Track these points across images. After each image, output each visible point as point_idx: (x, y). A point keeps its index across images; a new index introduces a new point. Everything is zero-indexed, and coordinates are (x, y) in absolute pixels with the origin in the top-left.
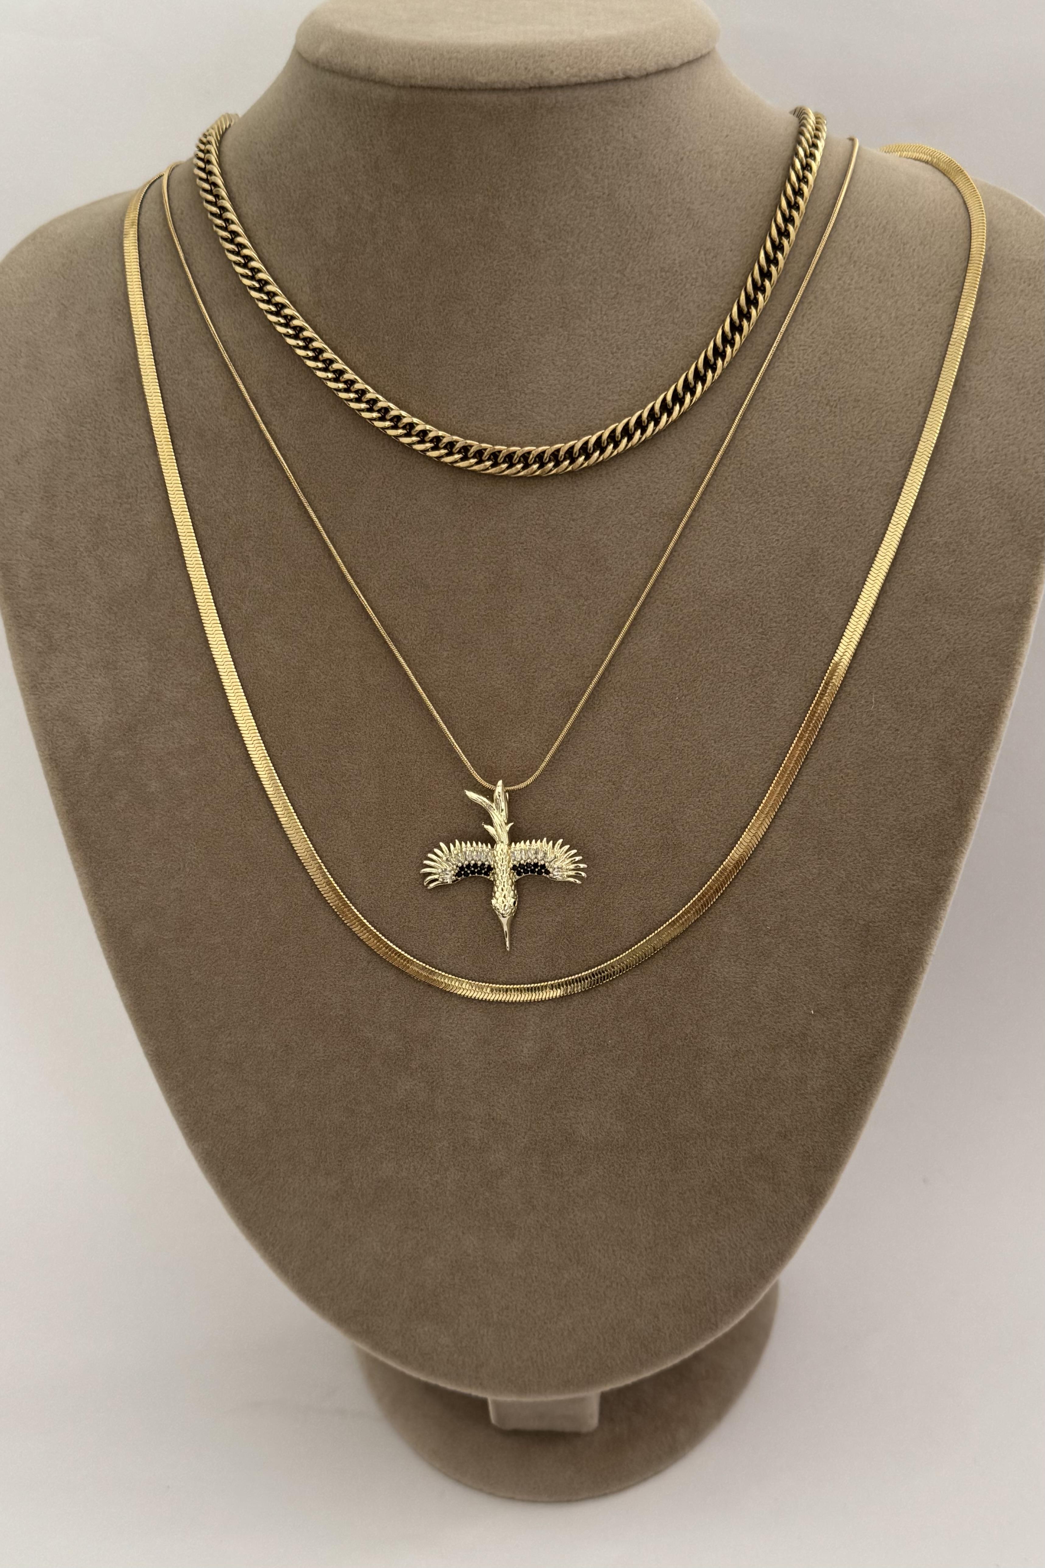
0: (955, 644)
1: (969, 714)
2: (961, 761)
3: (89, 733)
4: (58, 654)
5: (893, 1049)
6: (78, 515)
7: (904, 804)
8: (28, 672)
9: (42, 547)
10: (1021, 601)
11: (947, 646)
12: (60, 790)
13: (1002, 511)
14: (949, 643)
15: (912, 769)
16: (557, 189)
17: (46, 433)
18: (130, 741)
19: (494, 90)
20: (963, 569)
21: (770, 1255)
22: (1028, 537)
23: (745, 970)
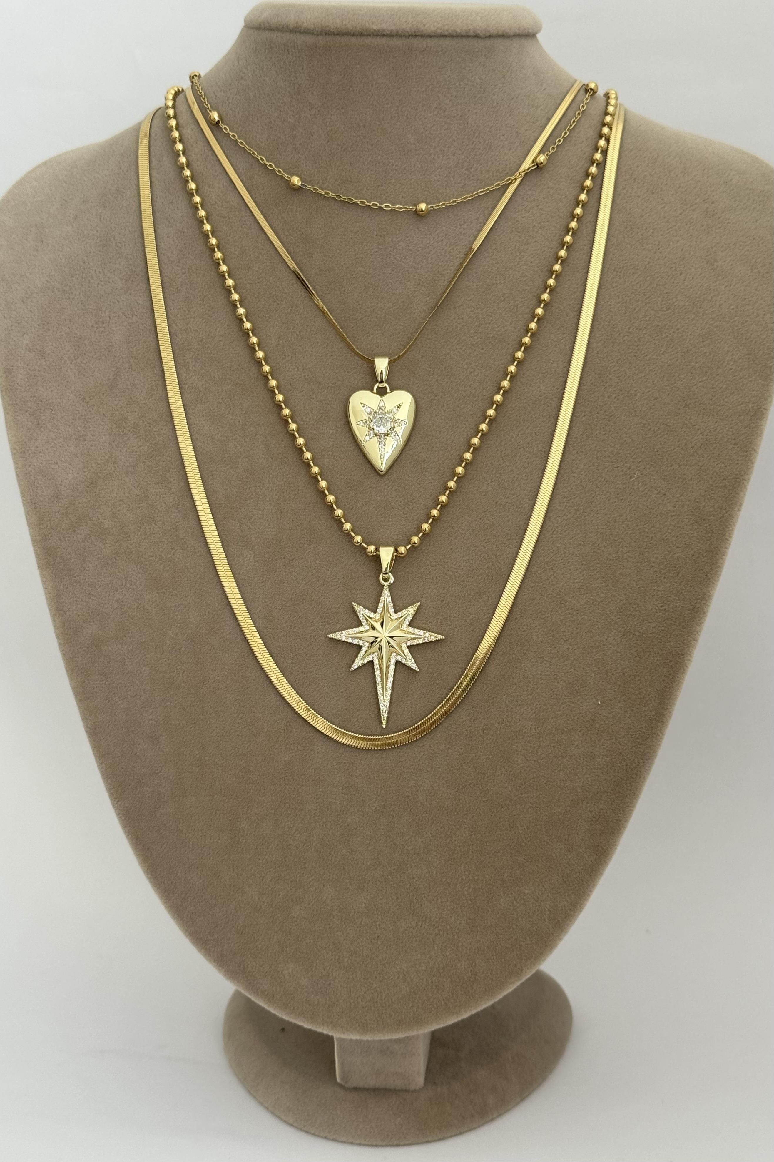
0: (707, 435)
1: (717, 484)
2: (712, 517)
3: (61, 485)
4: (42, 430)
5: (661, 733)
6: (65, 335)
7: (670, 547)
8: (19, 442)
9: (37, 357)
10: (755, 408)
11: (701, 436)
12: (36, 525)
13: (741, 348)
14: (703, 435)
15: (675, 522)
16: (424, 108)
17: (46, 282)
18: (92, 491)
19: (384, 35)
20: (713, 385)
21: (565, 907)
22: (760, 366)
23: (549, 669)
